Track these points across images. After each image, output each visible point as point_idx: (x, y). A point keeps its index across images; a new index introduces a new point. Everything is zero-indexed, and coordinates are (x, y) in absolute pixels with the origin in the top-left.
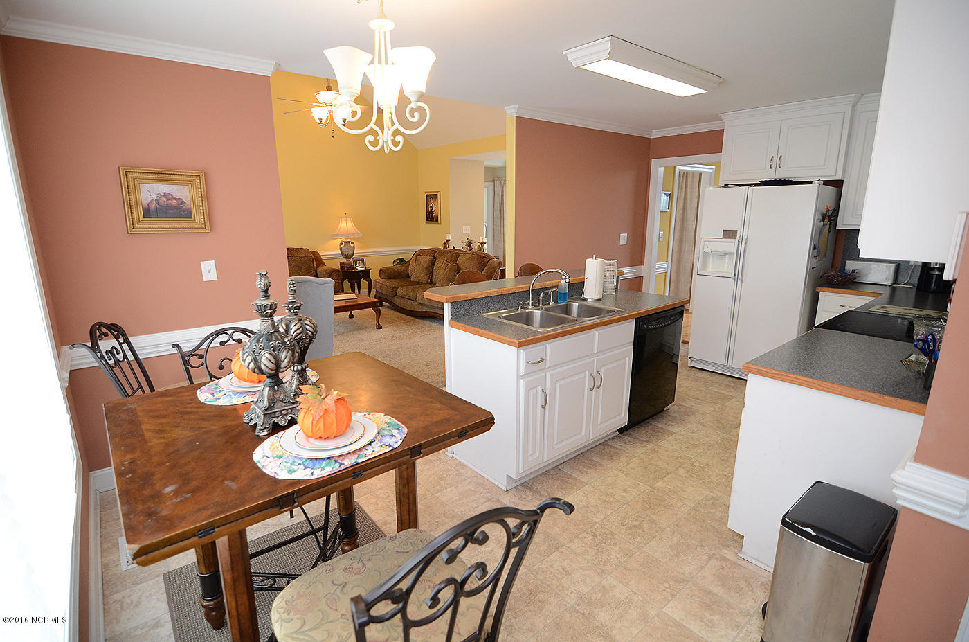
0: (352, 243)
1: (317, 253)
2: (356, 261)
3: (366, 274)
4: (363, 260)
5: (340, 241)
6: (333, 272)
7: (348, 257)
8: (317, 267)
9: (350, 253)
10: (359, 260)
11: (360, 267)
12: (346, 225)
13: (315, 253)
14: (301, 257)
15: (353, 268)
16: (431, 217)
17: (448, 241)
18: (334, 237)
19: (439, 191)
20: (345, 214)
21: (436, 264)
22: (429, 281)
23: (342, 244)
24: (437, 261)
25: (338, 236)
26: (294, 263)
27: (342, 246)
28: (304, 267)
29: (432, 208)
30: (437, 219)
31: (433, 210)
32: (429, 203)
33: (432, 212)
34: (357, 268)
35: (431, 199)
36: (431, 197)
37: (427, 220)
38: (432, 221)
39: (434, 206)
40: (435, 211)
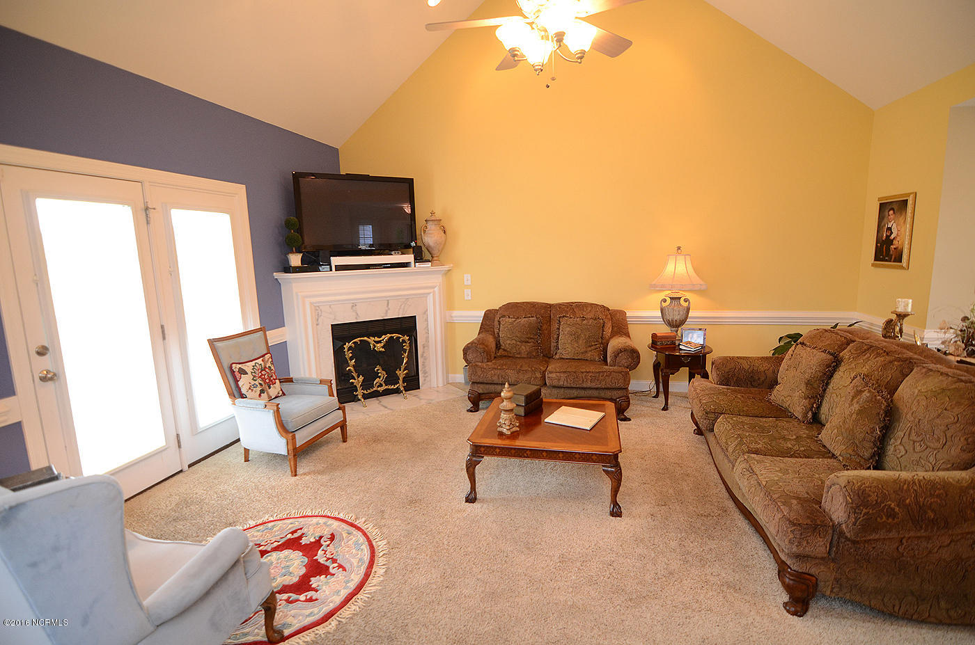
0: (686, 300)
5: (661, 295)
6: (621, 352)
7: (675, 324)
8: (611, 337)
9: (677, 317)
10: (693, 332)
12: (678, 268)
13: (617, 314)
15: (673, 345)
16: (887, 252)
17: (900, 316)
19: (908, 195)
20: (679, 248)
21: (837, 376)
22: (810, 415)
23: (665, 301)
24: (842, 369)
25: (662, 288)
26: (568, 329)
27: (664, 304)
28: (585, 335)
29: (892, 233)
30: (899, 259)
31: (892, 237)
32: (886, 220)
33: (889, 241)
34: (681, 347)
35: (891, 212)
36: (893, 209)
37: (876, 259)
38: (886, 261)
39: (898, 228)
40: (898, 239)
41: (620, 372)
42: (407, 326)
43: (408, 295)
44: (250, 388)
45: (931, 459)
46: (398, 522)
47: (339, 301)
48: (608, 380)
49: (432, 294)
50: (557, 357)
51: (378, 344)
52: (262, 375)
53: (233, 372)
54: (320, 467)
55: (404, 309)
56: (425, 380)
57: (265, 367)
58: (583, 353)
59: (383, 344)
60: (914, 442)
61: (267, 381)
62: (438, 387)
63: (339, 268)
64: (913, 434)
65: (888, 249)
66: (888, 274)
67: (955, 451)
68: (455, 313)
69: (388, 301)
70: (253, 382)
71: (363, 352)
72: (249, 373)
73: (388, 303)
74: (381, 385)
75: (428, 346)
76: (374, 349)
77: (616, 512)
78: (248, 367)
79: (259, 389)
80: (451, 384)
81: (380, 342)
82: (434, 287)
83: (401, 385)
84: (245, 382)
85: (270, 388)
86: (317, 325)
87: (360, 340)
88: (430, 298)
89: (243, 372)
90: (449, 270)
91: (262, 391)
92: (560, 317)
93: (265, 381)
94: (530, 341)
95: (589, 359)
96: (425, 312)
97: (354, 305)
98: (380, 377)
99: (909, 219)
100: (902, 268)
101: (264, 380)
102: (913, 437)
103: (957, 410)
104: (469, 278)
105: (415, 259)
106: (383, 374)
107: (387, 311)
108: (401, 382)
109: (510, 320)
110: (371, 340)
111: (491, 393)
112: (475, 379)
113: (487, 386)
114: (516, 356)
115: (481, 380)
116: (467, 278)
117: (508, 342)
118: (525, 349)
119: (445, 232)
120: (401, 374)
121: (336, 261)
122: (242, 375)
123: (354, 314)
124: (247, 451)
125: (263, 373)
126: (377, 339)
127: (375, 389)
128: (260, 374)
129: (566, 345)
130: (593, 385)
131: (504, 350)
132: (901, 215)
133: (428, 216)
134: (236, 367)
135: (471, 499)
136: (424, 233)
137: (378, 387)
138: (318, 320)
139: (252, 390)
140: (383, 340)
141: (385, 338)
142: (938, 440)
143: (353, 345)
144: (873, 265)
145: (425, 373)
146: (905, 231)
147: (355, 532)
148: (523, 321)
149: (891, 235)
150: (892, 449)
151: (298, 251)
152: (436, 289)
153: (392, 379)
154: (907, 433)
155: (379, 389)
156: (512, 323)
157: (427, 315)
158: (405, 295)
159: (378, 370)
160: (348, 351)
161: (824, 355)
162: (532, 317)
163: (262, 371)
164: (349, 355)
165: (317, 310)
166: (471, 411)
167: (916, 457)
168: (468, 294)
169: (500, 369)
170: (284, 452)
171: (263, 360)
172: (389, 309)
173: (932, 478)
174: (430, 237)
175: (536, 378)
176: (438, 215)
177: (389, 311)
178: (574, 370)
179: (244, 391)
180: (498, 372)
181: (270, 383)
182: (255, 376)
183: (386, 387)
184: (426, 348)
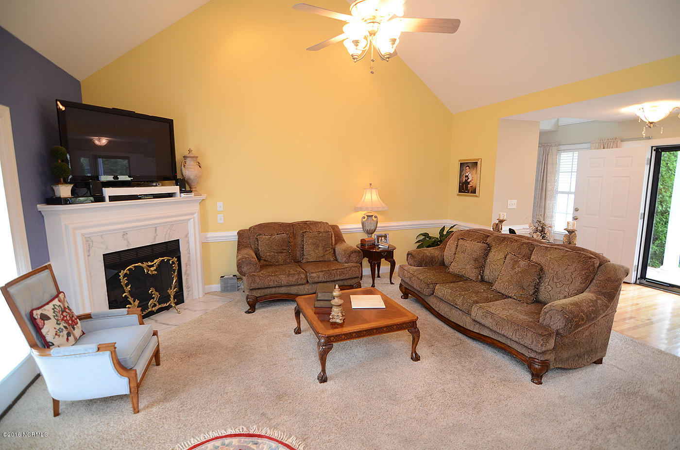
0: (376, 217)
1: (337, 227)
2: (378, 237)
3: (389, 255)
4: (385, 237)
5: (361, 214)
6: (352, 253)
7: (370, 232)
8: (336, 244)
9: (373, 228)
10: (381, 236)
11: (383, 246)
12: (371, 197)
13: (335, 228)
14: (319, 232)
15: (374, 246)
16: (465, 188)
17: (501, 221)
18: (357, 210)
19: (478, 159)
20: (371, 184)
21: (491, 254)
22: (480, 277)
23: (364, 218)
24: (493, 250)
25: (361, 209)
26: (311, 241)
27: (364, 220)
28: (322, 244)
29: (468, 178)
30: (474, 191)
31: (469, 180)
32: (464, 172)
33: (467, 183)
34: (379, 246)
35: (467, 168)
36: (468, 166)
37: (460, 191)
38: (466, 193)
39: (471, 175)
40: (473, 181)
41: (356, 267)
42: (172, 249)
43: (172, 222)
44: (56, 334)
45: (567, 290)
46: (286, 417)
47: (112, 230)
48: (350, 272)
49: (192, 220)
50: (304, 261)
51: (151, 267)
52: (64, 317)
53: (33, 320)
54: (159, 395)
55: (169, 234)
56: (188, 294)
57: (65, 308)
58: (322, 257)
59: (155, 268)
60: (556, 283)
61: (70, 322)
62: (199, 298)
63: (113, 199)
64: (555, 279)
65: (467, 187)
66: (467, 199)
67: (577, 284)
68: (210, 234)
69: (156, 227)
70: (58, 327)
71: (136, 277)
72: (51, 317)
73: (156, 229)
74: (155, 305)
75: (190, 265)
76: (147, 272)
77: (416, 358)
78: (48, 310)
79: (65, 332)
80: (208, 293)
81: (152, 266)
82: (193, 214)
83: (172, 302)
84: (49, 330)
85: (74, 329)
86: (89, 256)
87: (135, 267)
88: (191, 224)
89: (44, 317)
90: (203, 199)
91: (69, 335)
92: (303, 232)
93: (69, 325)
94: (284, 251)
95: (327, 260)
96: (187, 236)
97: (125, 234)
98: (154, 298)
99: (478, 172)
100: (477, 196)
101: (67, 322)
102: (555, 280)
103: (574, 265)
104: (222, 206)
105: (180, 190)
106: (156, 295)
107: (155, 237)
108: (172, 299)
109: (267, 237)
110: (144, 265)
111: (267, 295)
112: (253, 286)
113: (264, 291)
114: (276, 264)
115: (259, 286)
116: (220, 205)
117: (268, 254)
118: (281, 258)
119: (200, 167)
120: (172, 292)
121: (108, 192)
122: (45, 321)
123: (126, 242)
124: (56, 403)
125: (65, 314)
126: (150, 264)
127: (150, 310)
128: (62, 316)
129: (311, 253)
130: (341, 278)
131: (265, 260)
132: (474, 169)
133: (186, 153)
134: (37, 314)
135: (323, 379)
136: (184, 167)
137: (152, 308)
138: (89, 251)
139: (59, 336)
140: (155, 264)
141: (157, 261)
142: (568, 280)
143: (128, 272)
144: (457, 195)
145: (188, 288)
146: (477, 177)
147: (260, 440)
148: (277, 237)
149: (468, 180)
150: (543, 288)
151: (66, 182)
152: (196, 215)
153: (164, 298)
154: (552, 279)
155: (154, 309)
156: (269, 239)
157: (189, 239)
158: (169, 222)
159: (152, 292)
160: (124, 277)
161: (480, 244)
162: (283, 233)
163: (63, 312)
164: (124, 281)
165: (88, 242)
166: (250, 313)
167: (558, 290)
168: (220, 218)
169: (274, 276)
170: (126, 391)
171: (59, 301)
172: (157, 235)
173: (584, 298)
174: (189, 171)
175: (302, 278)
176: (194, 153)
177: (157, 237)
178: (327, 269)
179: (49, 338)
180: (273, 278)
181: (73, 324)
182: (58, 320)
183: (160, 306)
184: (188, 266)
